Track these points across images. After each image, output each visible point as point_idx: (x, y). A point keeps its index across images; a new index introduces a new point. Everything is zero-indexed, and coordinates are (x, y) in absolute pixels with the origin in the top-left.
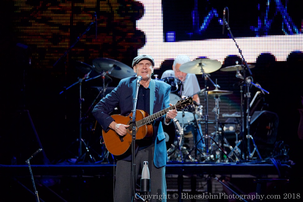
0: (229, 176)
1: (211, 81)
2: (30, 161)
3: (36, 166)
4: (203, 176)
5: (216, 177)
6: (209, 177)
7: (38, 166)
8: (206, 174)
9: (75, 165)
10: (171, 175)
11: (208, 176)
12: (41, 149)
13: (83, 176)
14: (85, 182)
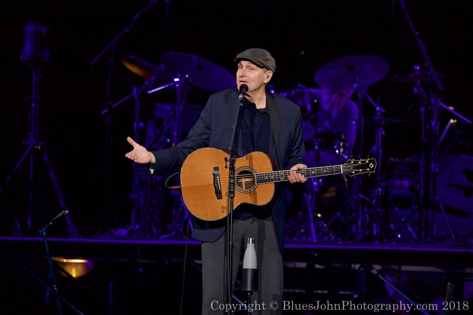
0: (396, 267)
1: (371, 100)
2: (46, 231)
3: (57, 240)
4: (351, 266)
5: (374, 270)
6: (362, 269)
7: (60, 239)
8: (355, 263)
9: (124, 241)
10: (293, 263)
11: (360, 267)
12: (67, 211)
13: (139, 261)
14: (141, 270)
